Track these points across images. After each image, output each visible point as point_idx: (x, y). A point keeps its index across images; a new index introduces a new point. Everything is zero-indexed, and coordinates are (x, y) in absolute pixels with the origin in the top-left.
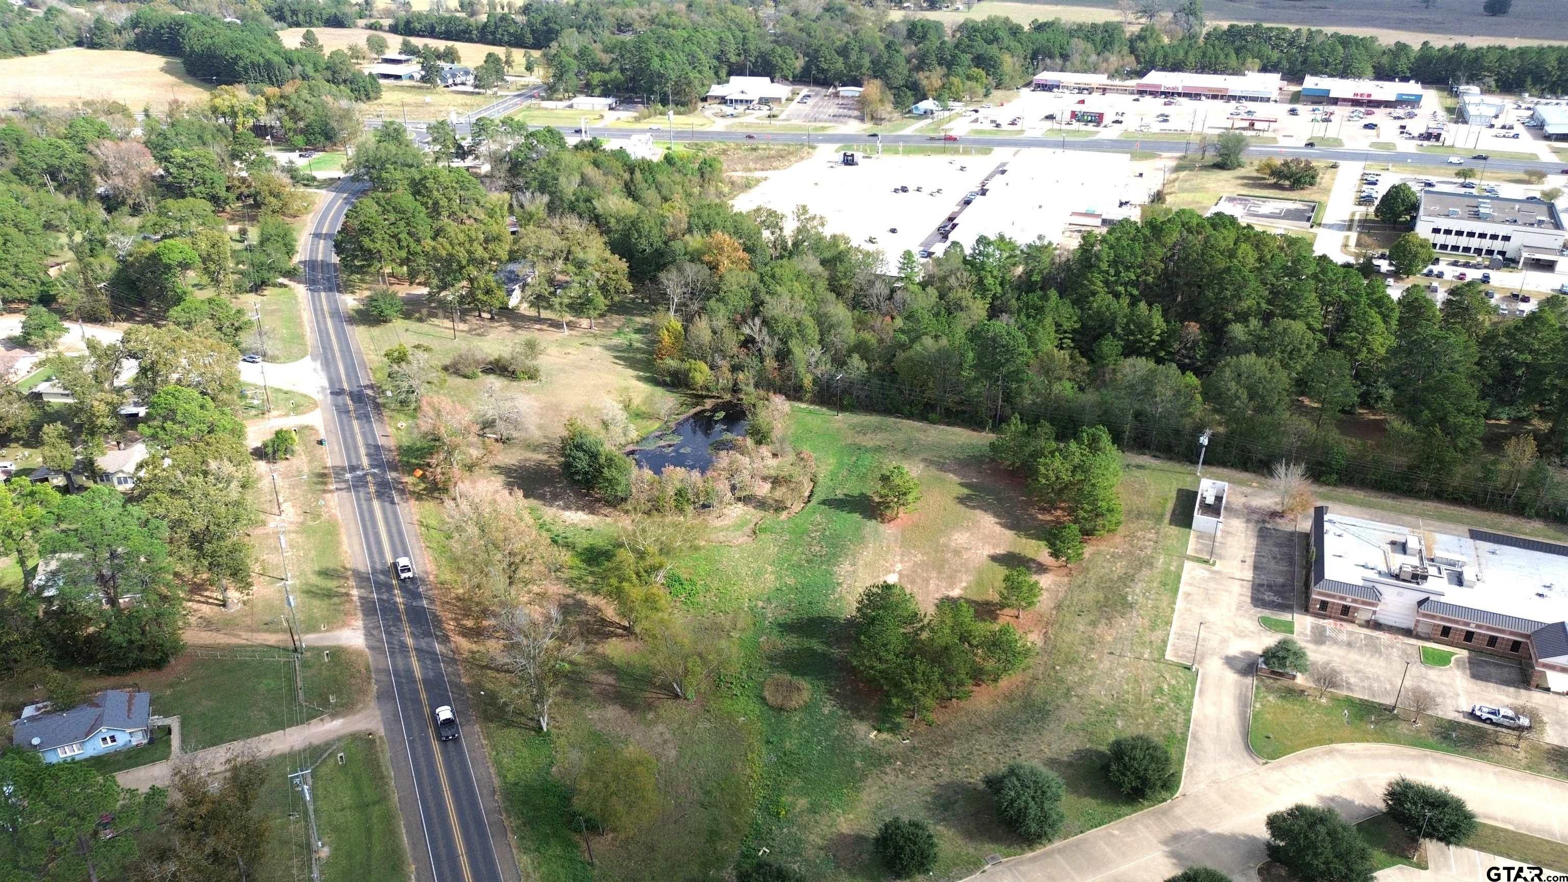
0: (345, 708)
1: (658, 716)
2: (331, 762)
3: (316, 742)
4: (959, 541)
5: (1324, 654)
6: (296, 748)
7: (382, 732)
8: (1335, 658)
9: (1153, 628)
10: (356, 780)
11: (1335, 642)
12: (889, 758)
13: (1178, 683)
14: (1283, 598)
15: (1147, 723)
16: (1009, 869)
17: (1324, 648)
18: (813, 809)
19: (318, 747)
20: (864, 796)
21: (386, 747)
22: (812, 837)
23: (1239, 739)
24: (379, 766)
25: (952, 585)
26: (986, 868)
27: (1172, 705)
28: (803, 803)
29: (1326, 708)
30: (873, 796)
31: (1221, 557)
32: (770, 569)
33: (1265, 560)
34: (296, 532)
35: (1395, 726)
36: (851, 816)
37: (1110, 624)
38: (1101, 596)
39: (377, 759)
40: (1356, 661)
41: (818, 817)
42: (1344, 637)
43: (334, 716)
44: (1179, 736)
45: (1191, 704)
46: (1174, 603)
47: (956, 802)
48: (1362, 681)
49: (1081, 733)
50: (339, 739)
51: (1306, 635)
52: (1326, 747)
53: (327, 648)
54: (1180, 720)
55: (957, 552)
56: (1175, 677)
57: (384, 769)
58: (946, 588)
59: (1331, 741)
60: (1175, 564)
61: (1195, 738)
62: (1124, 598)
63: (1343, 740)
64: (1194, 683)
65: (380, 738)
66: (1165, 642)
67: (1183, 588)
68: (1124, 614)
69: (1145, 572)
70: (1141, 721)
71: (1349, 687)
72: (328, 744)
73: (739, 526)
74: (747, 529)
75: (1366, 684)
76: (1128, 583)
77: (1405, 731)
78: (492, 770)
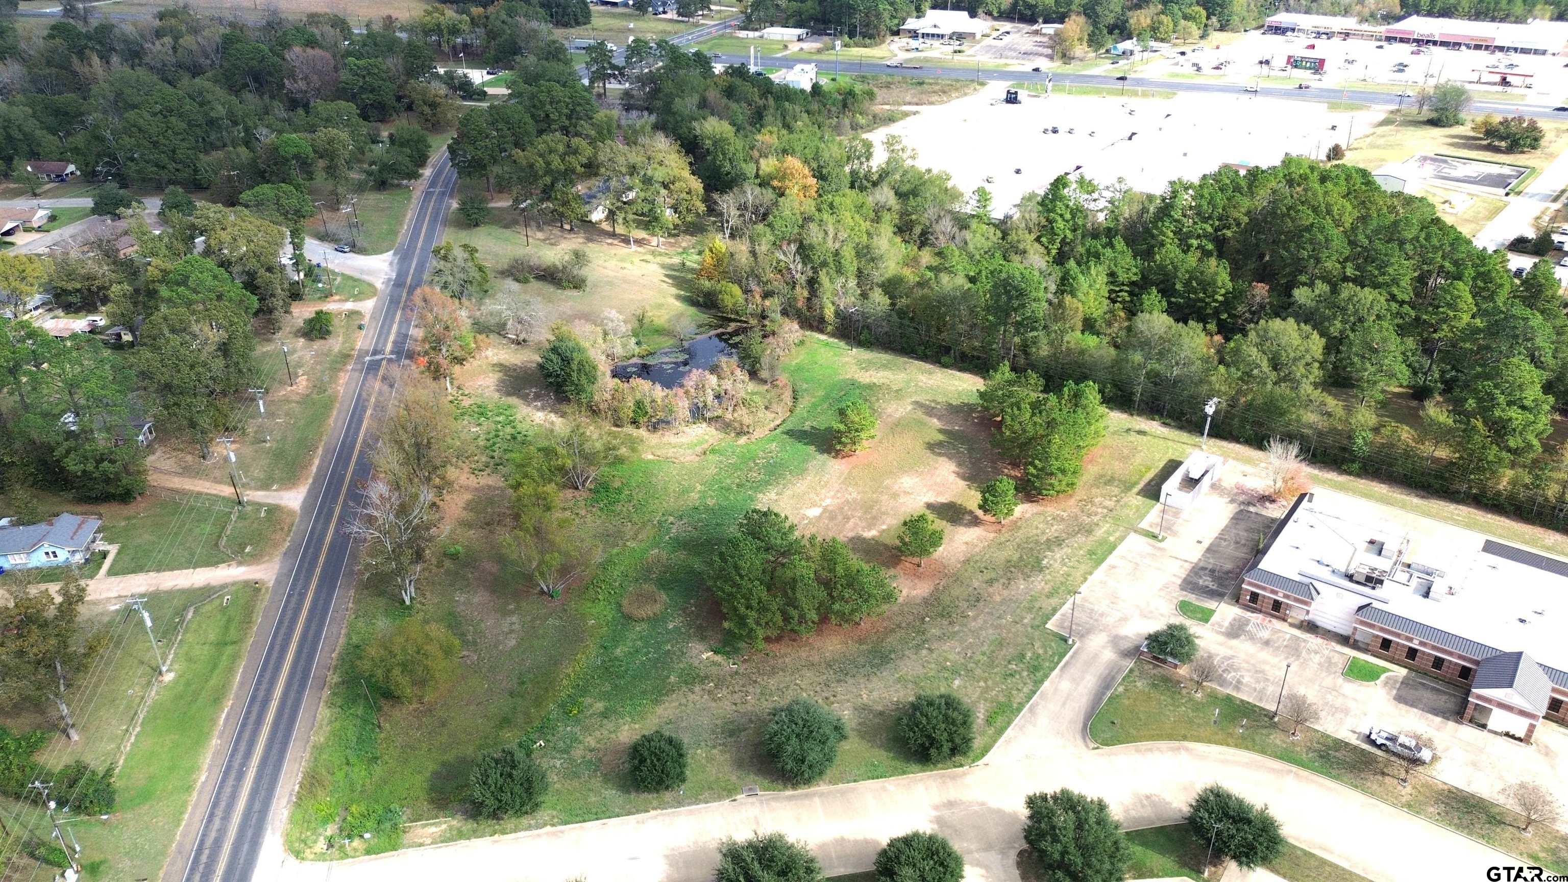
0: (254, 559)
1: (518, 608)
2: (217, 603)
3: (214, 583)
4: (905, 485)
5: (1231, 648)
6: (196, 586)
7: (271, 584)
8: (1242, 656)
9: (1050, 595)
10: (229, 621)
11: (1252, 638)
12: (704, 679)
13: (1046, 652)
14: (1220, 585)
15: (987, 687)
16: (761, 802)
17: (1234, 642)
18: (605, 715)
19: (214, 587)
20: (659, 710)
21: (268, 596)
22: (589, 738)
23: (1081, 718)
24: (252, 612)
25: (870, 527)
26: (738, 797)
27: (1025, 674)
28: (600, 706)
29: (1198, 703)
30: (669, 711)
31: (1175, 534)
32: (699, 487)
33: (1224, 544)
34: (298, 402)
35: (1268, 735)
36: (637, 726)
37: (1006, 586)
38: (1016, 557)
39: (254, 606)
40: (1265, 662)
41: (605, 721)
42: (1265, 634)
43: (240, 564)
44: (1015, 706)
45: (1046, 676)
46: (1091, 573)
47: (745, 730)
48: (1258, 682)
49: (910, 686)
50: (234, 584)
51: (1221, 626)
52: (1176, 744)
53: (268, 505)
54: (1025, 690)
55: (895, 496)
56: (1044, 646)
57: (254, 615)
58: (863, 528)
59: (1185, 738)
60: (1117, 534)
61: (1031, 710)
62: (1039, 561)
63: (1198, 739)
64: (1062, 656)
65: (267, 589)
66: (1055, 611)
67: (1111, 560)
68: (1029, 577)
69: (1081, 539)
70: (982, 684)
71: (1238, 686)
72: (223, 586)
73: (691, 446)
74: (699, 449)
75: (1259, 687)
76: (1053, 547)
77: (1278, 742)
78: (343, 632)
